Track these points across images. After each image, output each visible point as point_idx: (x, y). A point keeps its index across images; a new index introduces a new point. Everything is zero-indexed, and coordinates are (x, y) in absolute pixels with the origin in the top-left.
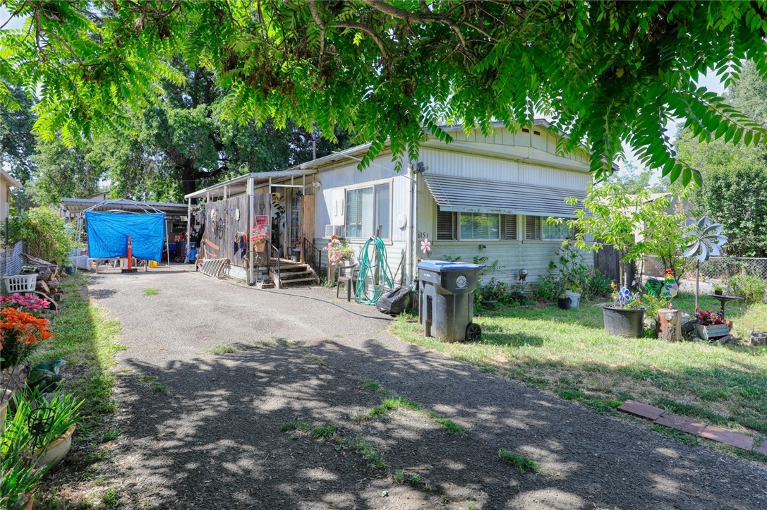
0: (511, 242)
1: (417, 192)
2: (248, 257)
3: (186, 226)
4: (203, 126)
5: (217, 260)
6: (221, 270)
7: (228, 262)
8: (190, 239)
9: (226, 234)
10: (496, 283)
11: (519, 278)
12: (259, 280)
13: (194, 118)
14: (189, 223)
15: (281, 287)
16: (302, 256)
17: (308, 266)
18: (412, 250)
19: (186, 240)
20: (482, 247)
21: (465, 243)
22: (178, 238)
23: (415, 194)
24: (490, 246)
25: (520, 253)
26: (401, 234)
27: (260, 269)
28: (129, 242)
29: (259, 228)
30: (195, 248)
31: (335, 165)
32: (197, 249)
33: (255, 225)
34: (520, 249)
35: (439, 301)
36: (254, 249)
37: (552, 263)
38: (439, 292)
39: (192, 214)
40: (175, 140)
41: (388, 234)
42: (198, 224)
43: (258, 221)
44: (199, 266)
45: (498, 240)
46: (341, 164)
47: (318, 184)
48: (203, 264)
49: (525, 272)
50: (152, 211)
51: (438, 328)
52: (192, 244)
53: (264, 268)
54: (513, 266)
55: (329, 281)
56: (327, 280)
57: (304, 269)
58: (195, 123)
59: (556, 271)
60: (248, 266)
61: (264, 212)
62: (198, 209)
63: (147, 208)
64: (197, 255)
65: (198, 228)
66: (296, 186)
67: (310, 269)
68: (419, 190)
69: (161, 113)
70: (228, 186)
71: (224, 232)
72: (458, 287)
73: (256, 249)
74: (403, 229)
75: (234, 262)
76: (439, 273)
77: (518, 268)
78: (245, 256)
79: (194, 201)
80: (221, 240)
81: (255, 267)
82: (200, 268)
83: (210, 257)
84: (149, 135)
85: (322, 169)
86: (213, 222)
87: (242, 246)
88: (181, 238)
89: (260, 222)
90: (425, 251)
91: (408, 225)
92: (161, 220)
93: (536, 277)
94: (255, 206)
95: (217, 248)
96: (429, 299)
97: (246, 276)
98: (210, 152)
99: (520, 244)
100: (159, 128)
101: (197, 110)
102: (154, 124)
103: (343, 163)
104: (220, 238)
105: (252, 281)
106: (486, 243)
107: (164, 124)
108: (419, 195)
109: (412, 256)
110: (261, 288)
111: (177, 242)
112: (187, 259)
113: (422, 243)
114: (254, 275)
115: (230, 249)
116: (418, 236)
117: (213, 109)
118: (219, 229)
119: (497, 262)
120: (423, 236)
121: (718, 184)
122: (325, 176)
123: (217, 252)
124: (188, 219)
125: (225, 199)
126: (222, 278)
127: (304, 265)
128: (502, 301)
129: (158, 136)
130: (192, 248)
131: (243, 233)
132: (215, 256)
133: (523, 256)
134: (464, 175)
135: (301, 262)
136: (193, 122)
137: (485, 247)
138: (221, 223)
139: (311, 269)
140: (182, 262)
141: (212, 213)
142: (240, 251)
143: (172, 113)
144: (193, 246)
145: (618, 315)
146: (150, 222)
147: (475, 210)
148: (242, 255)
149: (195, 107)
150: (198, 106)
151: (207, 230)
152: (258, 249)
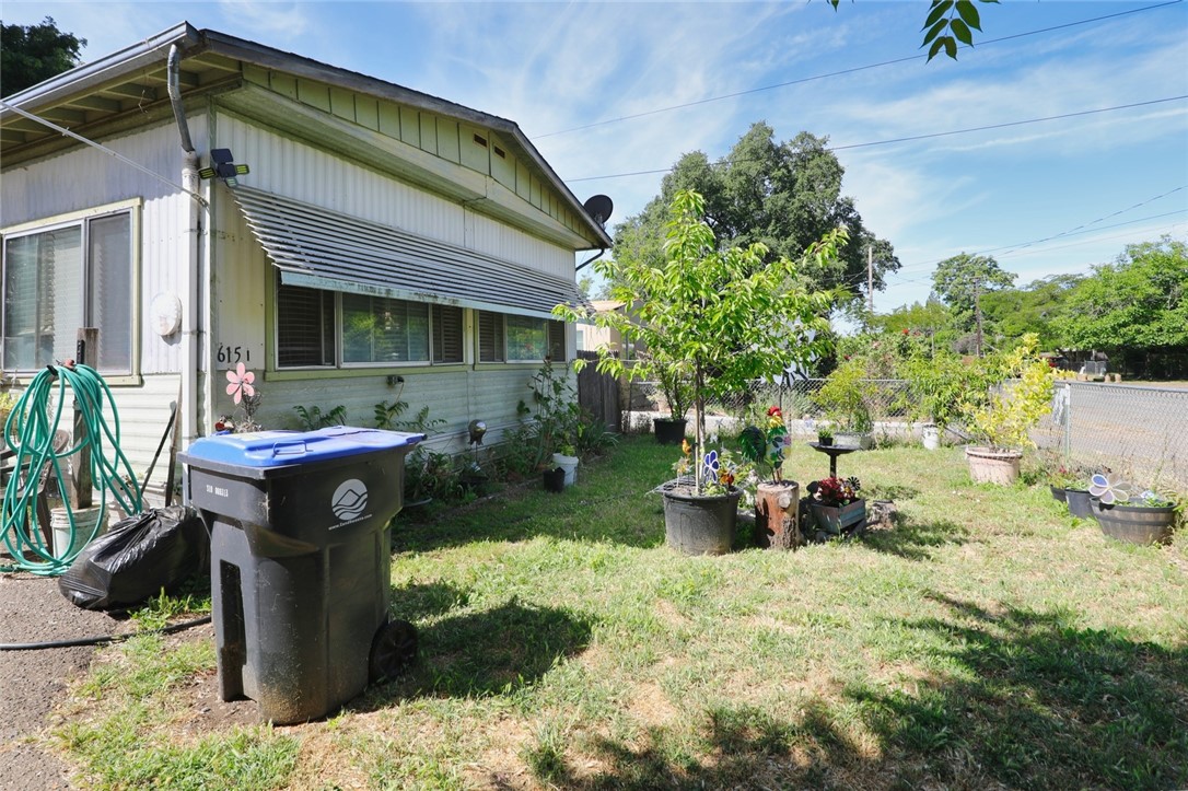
0: (454, 367)
1: (213, 233)
10: (426, 457)
11: (468, 439)
18: (199, 398)
20: (393, 380)
21: (355, 373)
23: (208, 240)
24: (411, 377)
25: (471, 389)
26: (167, 355)
34: (470, 381)
35: (266, 582)
37: (521, 404)
38: (262, 549)
41: (127, 354)
45: (427, 363)
49: (482, 426)
51: (267, 678)
54: (457, 416)
59: (530, 420)
68: (219, 227)
72: (339, 521)
74: (171, 338)
76: (259, 484)
77: (465, 418)
90: (237, 399)
91: (186, 327)
93: (500, 433)
96: (231, 573)
99: (470, 371)
106: (400, 372)
108: (219, 242)
109: (199, 413)
113: (230, 376)
116: (219, 356)
119: (426, 410)
120: (234, 357)
128: (440, 495)
133: (475, 395)
134: (350, 212)
137: (400, 380)
145: (699, 511)
147: (380, 290)
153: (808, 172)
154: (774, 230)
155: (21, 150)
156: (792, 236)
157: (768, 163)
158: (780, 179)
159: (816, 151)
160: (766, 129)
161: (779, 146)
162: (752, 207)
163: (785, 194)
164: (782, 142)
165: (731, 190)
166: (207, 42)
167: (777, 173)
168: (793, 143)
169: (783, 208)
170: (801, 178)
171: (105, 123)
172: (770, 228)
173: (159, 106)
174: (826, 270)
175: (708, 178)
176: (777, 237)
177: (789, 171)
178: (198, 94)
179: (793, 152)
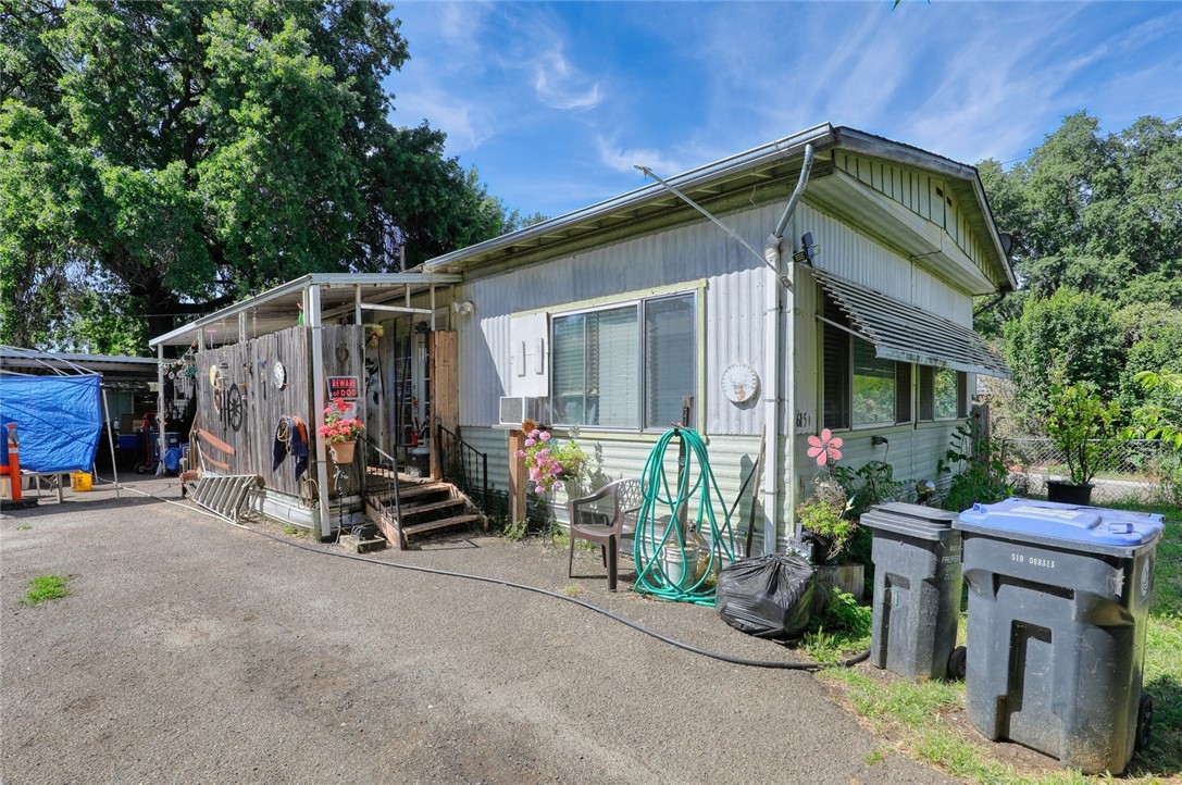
1: (797, 310)
2: (315, 474)
3: (155, 401)
4: (182, 204)
5: (232, 477)
6: (242, 500)
7: (260, 482)
8: (166, 426)
9: (250, 419)
12: (347, 531)
13: (160, 187)
14: (161, 395)
15: (405, 547)
16: (433, 465)
17: (453, 488)
18: (780, 459)
19: (157, 429)
20: (877, 441)
21: (858, 434)
22: (139, 425)
23: (790, 317)
26: (739, 419)
27: (346, 500)
28: (10, 441)
29: (340, 406)
30: (177, 445)
31: (513, 262)
32: (183, 447)
33: (327, 399)
35: (1088, 646)
36: (329, 456)
37: (940, 463)
39: (166, 377)
40: (120, 226)
42: (181, 396)
43: (333, 390)
44: (188, 487)
46: (531, 258)
47: (469, 307)
48: (198, 484)
50: (72, 372)
52: (172, 436)
53: (355, 499)
54: (907, 475)
55: (515, 523)
56: (510, 521)
57: (445, 494)
58: (164, 199)
60: (316, 497)
61: (347, 369)
62: (179, 367)
63: (60, 365)
64: (182, 461)
65: (181, 404)
66: (417, 310)
67: (458, 495)
69: (89, 174)
70: (249, 315)
71: (244, 417)
72: (1142, 597)
73: (335, 458)
75: (274, 482)
77: (910, 477)
78: (305, 474)
79: (171, 351)
80: (239, 434)
81: (332, 497)
82: (191, 493)
83: (211, 468)
84: (61, 216)
85: (477, 272)
86: (217, 392)
87: (296, 448)
88: (148, 425)
89: (336, 391)
90: (821, 461)
92: (92, 390)
94: (326, 355)
95: (229, 449)
97: (310, 520)
98: (198, 258)
100: (84, 201)
101: (165, 173)
102: (72, 193)
103: (538, 255)
104: (236, 429)
105: (326, 532)
107: (94, 194)
109: (781, 473)
110: (354, 553)
111: (138, 432)
112: (161, 468)
113: (813, 440)
114: (332, 516)
115: (263, 453)
117: (200, 173)
118: (233, 410)
120: (803, 422)
121: (1051, 326)
122: (483, 289)
123: (231, 460)
124: (158, 387)
125: (243, 343)
126: (247, 520)
127: (441, 485)
129: (80, 218)
130: (170, 446)
131: (298, 418)
132: (226, 466)
135: (432, 477)
136: (159, 196)
138: (235, 395)
139: (462, 496)
140: (149, 472)
141: (212, 373)
142: (290, 462)
143: (111, 176)
144: (173, 441)
146: (66, 393)
148: (299, 471)
149: (162, 167)
150: (170, 166)
151: (202, 412)
152: (339, 457)
153: (1149, 169)
154: (1094, 248)
155: (565, 243)
156: (1123, 253)
157: (1087, 163)
158: (1107, 182)
159: (1163, 139)
160: (1087, 122)
161: (1106, 139)
162: (1063, 219)
163: (1115, 201)
164: (1111, 135)
165: (1034, 202)
166: (840, 138)
167: (1102, 175)
168: (1128, 134)
169: (1109, 218)
170: (1138, 177)
171: (662, 216)
172: (1090, 245)
173: (727, 197)
174: (1174, 293)
175: (1003, 191)
176: (1100, 255)
177: (1120, 171)
178: (778, 183)
179: (1126, 145)
